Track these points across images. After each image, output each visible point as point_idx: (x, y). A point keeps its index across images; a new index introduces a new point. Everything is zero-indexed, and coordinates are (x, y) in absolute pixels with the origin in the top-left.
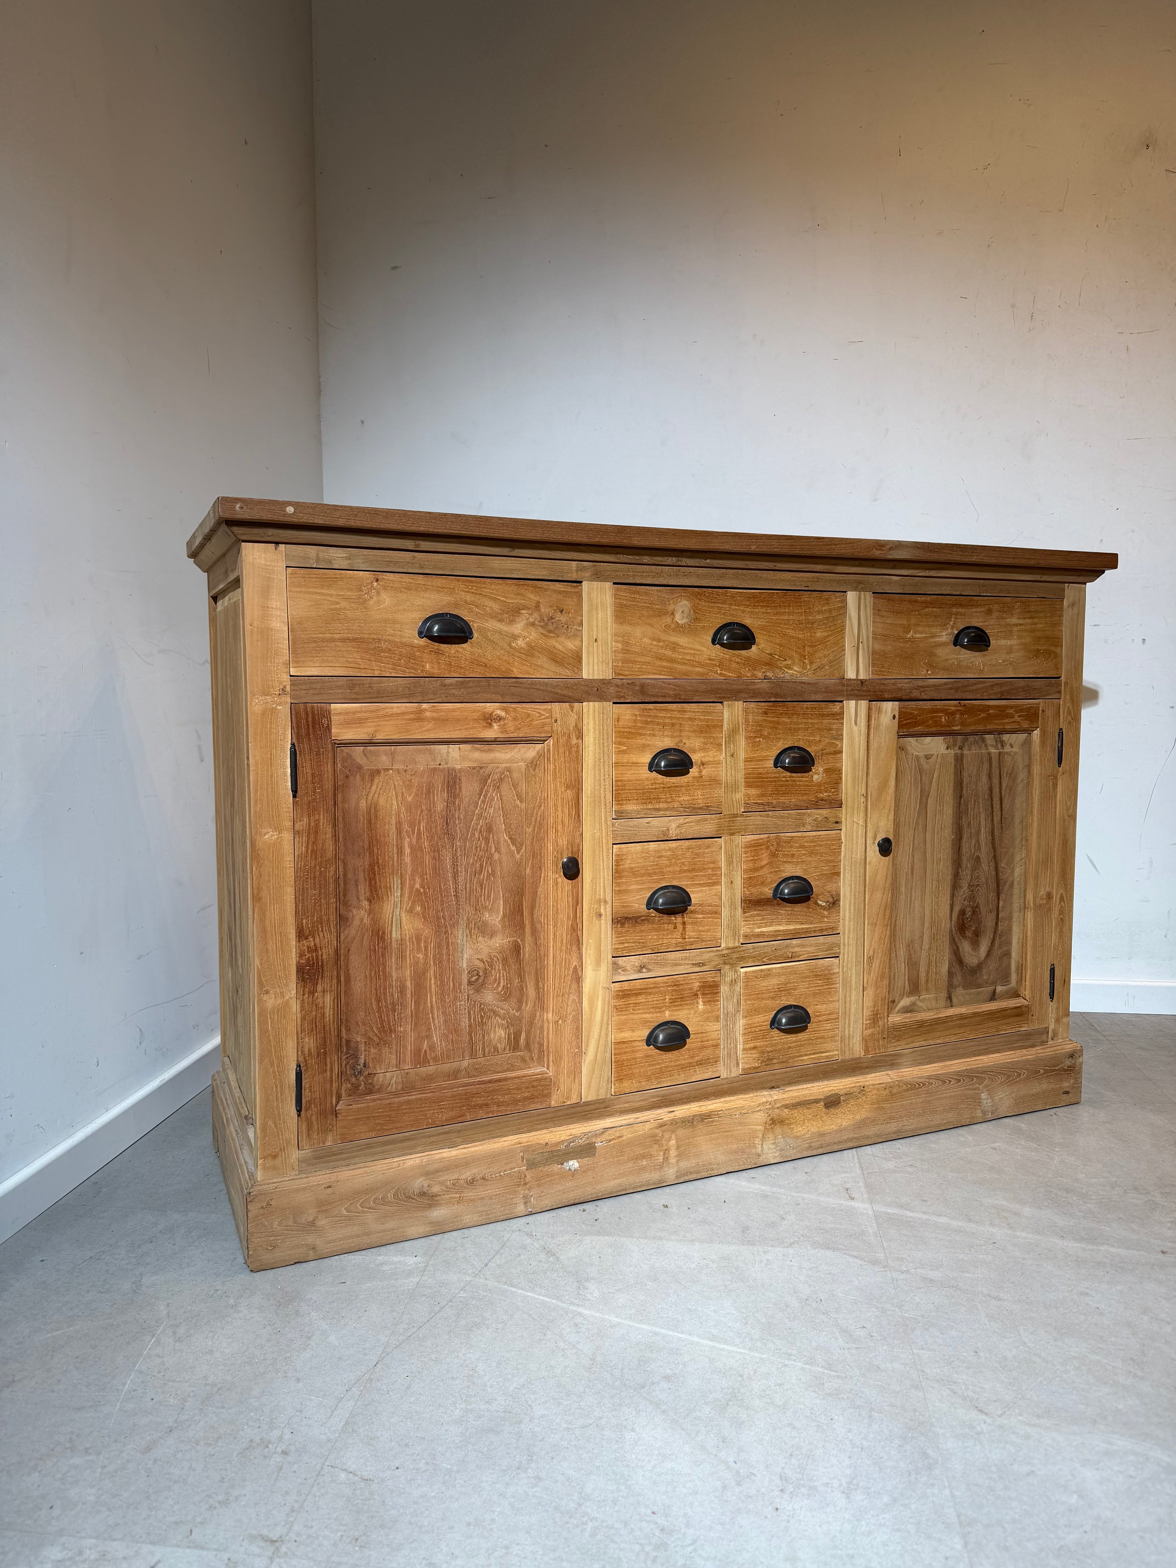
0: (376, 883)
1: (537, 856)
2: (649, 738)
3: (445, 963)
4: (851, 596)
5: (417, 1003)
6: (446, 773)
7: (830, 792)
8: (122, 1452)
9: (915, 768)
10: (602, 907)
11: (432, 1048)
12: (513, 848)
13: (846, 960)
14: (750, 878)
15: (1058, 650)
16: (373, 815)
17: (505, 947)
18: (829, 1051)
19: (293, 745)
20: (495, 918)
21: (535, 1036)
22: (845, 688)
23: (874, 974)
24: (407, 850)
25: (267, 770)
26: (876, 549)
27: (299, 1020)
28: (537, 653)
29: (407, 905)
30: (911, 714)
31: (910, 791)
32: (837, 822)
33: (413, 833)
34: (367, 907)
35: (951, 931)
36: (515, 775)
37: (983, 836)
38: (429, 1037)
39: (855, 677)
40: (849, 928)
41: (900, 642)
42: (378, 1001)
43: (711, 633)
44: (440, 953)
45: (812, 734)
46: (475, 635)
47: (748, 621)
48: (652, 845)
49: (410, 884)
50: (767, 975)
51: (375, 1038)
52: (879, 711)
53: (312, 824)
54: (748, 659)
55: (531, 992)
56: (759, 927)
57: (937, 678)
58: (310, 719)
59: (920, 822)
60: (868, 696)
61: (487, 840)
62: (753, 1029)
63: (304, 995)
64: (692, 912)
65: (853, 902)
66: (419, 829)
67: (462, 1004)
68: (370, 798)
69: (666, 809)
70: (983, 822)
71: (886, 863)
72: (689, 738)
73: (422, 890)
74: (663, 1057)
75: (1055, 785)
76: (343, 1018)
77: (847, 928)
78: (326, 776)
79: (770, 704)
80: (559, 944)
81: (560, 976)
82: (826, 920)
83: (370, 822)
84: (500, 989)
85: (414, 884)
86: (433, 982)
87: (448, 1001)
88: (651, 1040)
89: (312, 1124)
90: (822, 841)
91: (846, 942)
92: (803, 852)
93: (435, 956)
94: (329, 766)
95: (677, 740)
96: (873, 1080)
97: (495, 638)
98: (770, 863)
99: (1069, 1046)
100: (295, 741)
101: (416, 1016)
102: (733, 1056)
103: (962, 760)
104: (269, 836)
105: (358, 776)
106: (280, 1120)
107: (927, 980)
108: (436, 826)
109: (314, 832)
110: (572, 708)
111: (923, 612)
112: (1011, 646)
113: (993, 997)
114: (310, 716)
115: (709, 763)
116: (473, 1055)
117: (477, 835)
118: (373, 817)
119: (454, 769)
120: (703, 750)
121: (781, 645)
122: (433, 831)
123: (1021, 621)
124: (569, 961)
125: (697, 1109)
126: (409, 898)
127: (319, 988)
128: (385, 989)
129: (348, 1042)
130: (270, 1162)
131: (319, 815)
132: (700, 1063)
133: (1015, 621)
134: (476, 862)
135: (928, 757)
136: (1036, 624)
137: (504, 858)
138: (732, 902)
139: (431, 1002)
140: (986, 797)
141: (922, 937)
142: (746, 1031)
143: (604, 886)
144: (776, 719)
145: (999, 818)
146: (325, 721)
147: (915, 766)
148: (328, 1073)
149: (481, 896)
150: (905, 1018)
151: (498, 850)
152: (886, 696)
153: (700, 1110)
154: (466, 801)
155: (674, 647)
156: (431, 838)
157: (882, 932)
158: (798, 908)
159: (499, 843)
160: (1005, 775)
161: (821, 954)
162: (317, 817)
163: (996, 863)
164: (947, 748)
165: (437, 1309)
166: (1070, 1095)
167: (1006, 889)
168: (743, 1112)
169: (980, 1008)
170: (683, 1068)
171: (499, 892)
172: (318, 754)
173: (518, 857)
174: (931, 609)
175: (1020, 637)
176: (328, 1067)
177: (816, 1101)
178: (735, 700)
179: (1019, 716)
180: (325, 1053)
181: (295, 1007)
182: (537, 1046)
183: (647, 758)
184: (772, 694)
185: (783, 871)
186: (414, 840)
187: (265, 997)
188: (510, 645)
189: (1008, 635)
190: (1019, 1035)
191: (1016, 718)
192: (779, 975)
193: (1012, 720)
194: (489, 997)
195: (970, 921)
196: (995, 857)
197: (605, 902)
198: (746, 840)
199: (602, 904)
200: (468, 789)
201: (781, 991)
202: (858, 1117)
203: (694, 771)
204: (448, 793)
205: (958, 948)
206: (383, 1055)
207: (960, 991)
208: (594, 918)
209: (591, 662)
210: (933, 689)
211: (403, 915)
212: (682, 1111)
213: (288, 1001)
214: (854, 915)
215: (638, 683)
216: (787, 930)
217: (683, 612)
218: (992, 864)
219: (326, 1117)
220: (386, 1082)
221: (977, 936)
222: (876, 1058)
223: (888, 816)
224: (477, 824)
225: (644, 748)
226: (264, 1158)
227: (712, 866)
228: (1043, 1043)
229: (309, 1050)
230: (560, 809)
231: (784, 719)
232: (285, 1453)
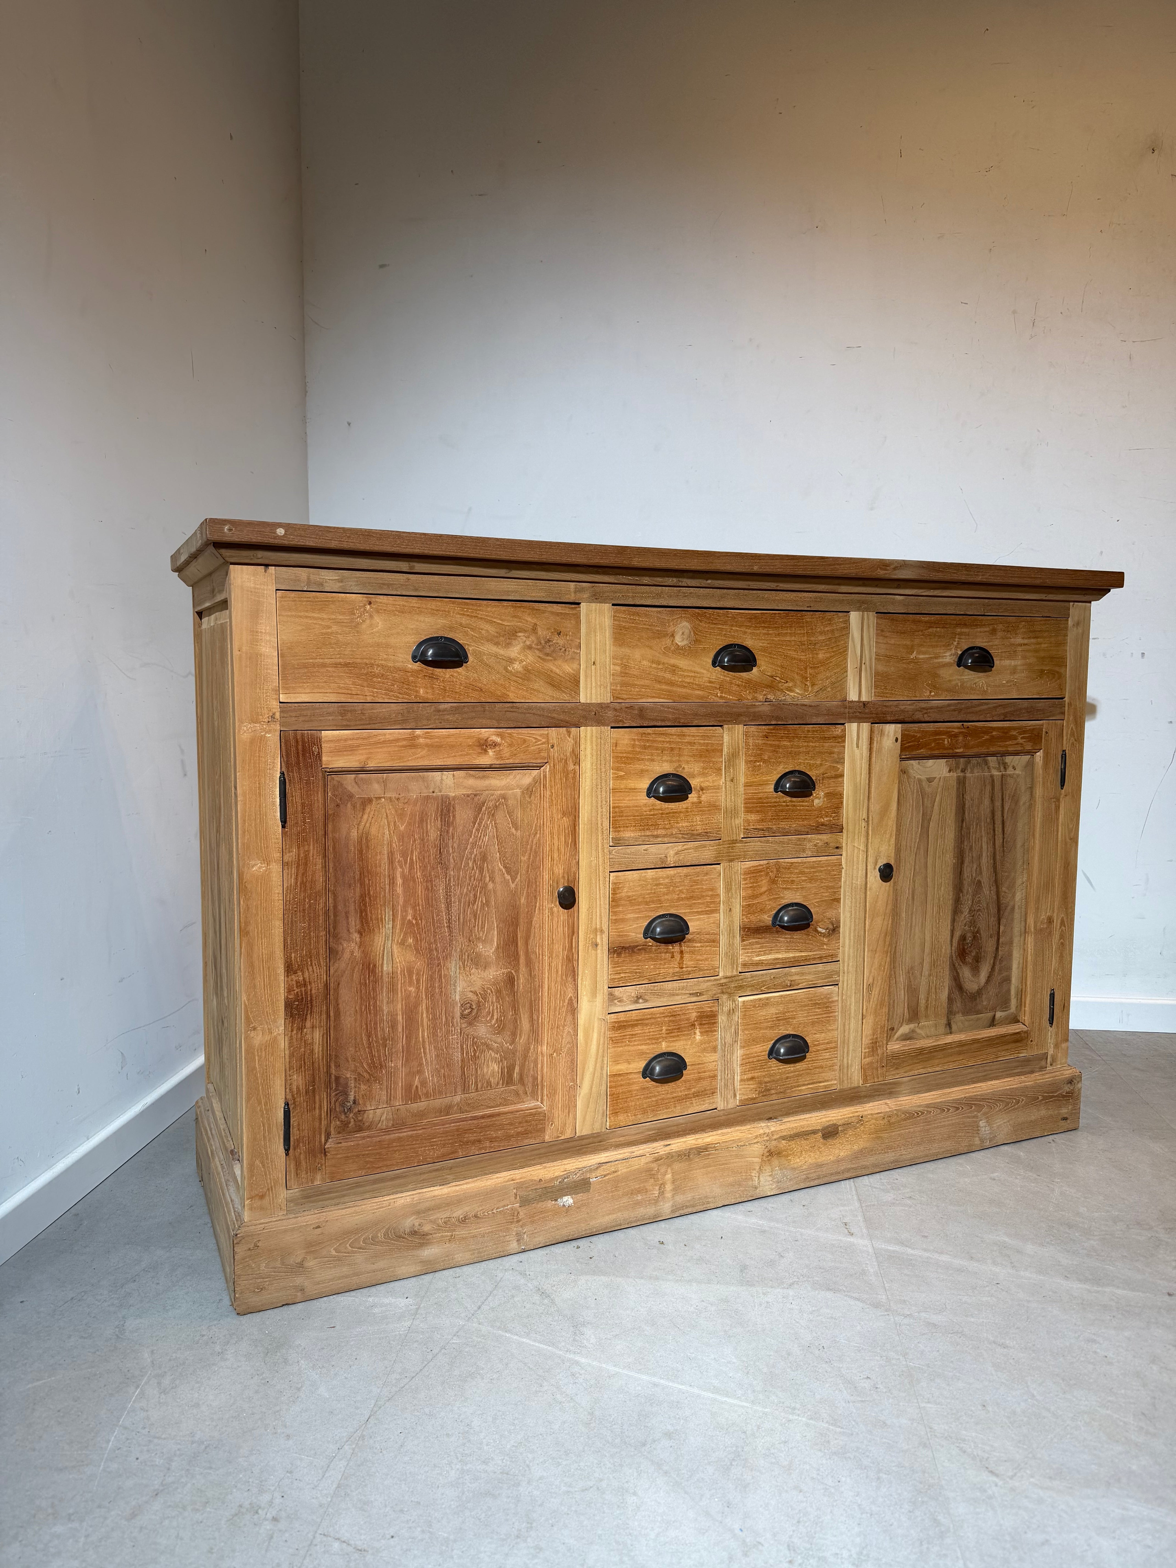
0: (366, 915)
1: (532, 884)
2: (647, 763)
3: (437, 996)
4: (854, 616)
5: (409, 1038)
6: (440, 801)
7: (831, 816)
8: (106, 1518)
9: (917, 792)
10: (598, 937)
11: (424, 1083)
12: (508, 877)
13: (845, 988)
14: (749, 905)
15: (1062, 671)
16: (364, 843)
17: (499, 978)
18: (827, 1081)
19: (282, 774)
20: (489, 949)
21: (529, 1070)
22: (847, 710)
23: (873, 1001)
24: (399, 881)
25: (256, 800)
26: (881, 568)
27: (287, 1057)
28: (534, 677)
29: (399, 937)
30: (914, 736)
31: (912, 814)
32: (837, 848)
33: (406, 863)
34: (358, 940)
35: (951, 957)
36: (510, 802)
37: (984, 860)
38: (420, 1072)
39: (857, 699)
40: (849, 956)
41: (904, 663)
42: (369, 1036)
43: (712, 655)
44: (433, 986)
45: (813, 758)
46: (471, 658)
47: (749, 643)
48: (650, 873)
49: (402, 915)
50: (766, 1004)
51: (365, 1074)
52: (882, 733)
53: (302, 855)
54: (749, 681)
55: (525, 1024)
56: (758, 955)
57: (939, 699)
58: (300, 747)
59: (922, 847)
60: (870, 718)
61: (481, 870)
62: (751, 1060)
63: (292, 1031)
64: (689, 941)
65: (853, 928)
66: (411, 859)
67: (454, 1038)
68: (361, 827)
69: (664, 836)
70: (985, 846)
71: (887, 888)
72: (688, 762)
73: (414, 922)
74: (660, 1089)
75: (1057, 808)
76: (333, 1054)
77: (846, 955)
78: (316, 805)
79: (771, 727)
80: (554, 975)
81: (555, 1008)
82: (825, 947)
83: (361, 852)
84: (493, 1022)
85: (406, 915)
86: (425, 1015)
87: (440, 1035)
88: (647, 1072)
89: (300, 1163)
90: (823, 867)
91: (846, 969)
92: (803, 878)
93: (427, 989)
94: (320, 795)
95: (676, 765)
96: (872, 1109)
97: (492, 661)
98: (770, 890)
99: (1068, 1072)
100: (283, 769)
101: (407, 1052)
102: (731, 1087)
103: (964, 783)
104: (257, 867)
105: (349, 805)
106: (267, 1159)
107: (927, 1007)
108: (429, 856)
109: (303, 863)
110: (569, 733)
111: (926, 632)
112: (1016, 666)
113: (992, 1023)
114: (300, 743)
115: (707, 788)
116: (465, 1089)
117: (471, 865)
118: (364, 847)
119: (447, 797)
120: (703, 774)
121: (782, 667)
122: (426, 860)
123: (1026, 641)
124: (565, 992)
125: (693, 1142)
126: (401, 929)
127: (308, 1024)
128: (376, 1024)
129: (337, 1078)
130: (257, 1203)
131: (309, 845)
132: (697, 1095)
133: (1019, 640)
134: (470, 892)
135: (930, 780)
136: (1040, 644)
137: (499, 887)
138: (730, 930)
139: (423, 1037)
140: (988, 820)
141: (922, 964)
142: (744, 1061)
143: (601, 915)
144: (777, 743)
145: (1001, 841)
146: (315, 749)
147: (917, 789)
148: (317, 1111)
149: (474, 927)
150: (905, 1046)
151: (492, 879)
152: (889, 718)
153: (696, 1143)
154: (460, 829)
155: (674, 669)
156: (424, 868)
157: (882, 959)
158: (797, 935)
159: (493, 872)
160: (1007, 798)
161: (820, 982)
162: (306, 848)
163: (997, 887)
164: (950, 771)
165: (430, 1357)
166: (1068, 1121)
167: (1006, 914)
168: (740, 1144)
169: (979, 1034)
170: (680, 1100)
171: (493, 923)
172: (308, 783)
173: (513, 886)
174: (935, 629)
175: (1024, 658)
176: (317, 1105)
177: (814, 1132)
178: (735, 724)
179: (1021, 738)
180: (314, 1090)
181: (283, 1043)
182: (531, 1079)
183: (645, 784)
184: (773, 717)
185: (783, 898)
186: (406, 871)
187: (252, 1034)
188: (506, 669)
189: (1012, 655)
190: (1018, 1061)
191: (1020, 741)
192: (778, 1004)
193: (1015, 742)
194: (482, 1030)
195: (970, 947)
196: (996, 881)
197: (602, 931)
198: (746, 866)
199: (598, 933)
200: (462, 816)
201: (779, 1020)
202: (856, 1147)
203: (693, 797)
204: (441, 821)
205: (958, 973)
206: (374, 1092)
207: (959, 1018)
208: (590, 948)
209: (589, 686)
210: (936, 710)
211: (395, 947)
212: (678, 1144)
213: (276, 1037)
214: (854, 942)
215: (636, 707)
216: (786, 959)
217: (683, 633)
218: (994, 888)
219: (315, 1156)
220: (377, 1119)
221: (977, 961)
222: (875, 1087)
223: (889, 841)
224: (471, 853)
225: (642, 773)
226: (251, 1198)
227: (710, 893)
228: (1043, 1068)
229: (298, 1088)
230: (556, 837)
231: (785, 743)
232: (275, 1519)
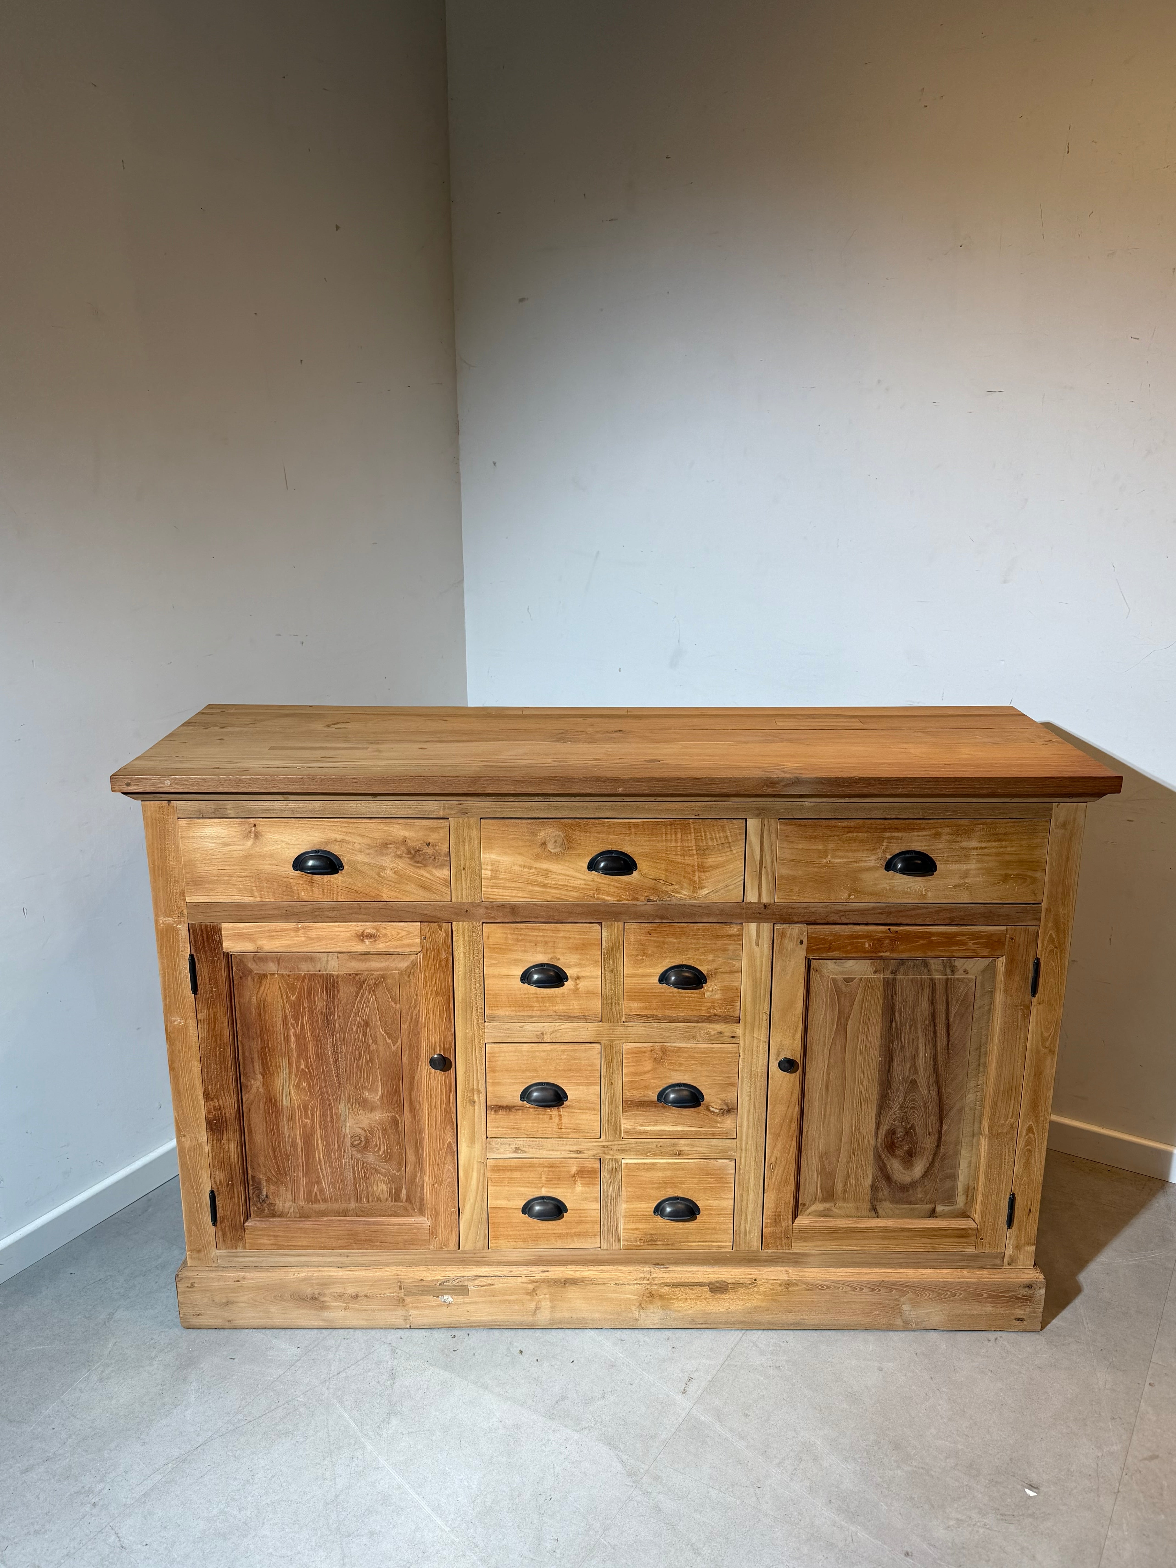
0: (267, 1062)
1: (414, 1048)
2: (520, 954)
3: (329, 1129)
4: (753, 824)
5: (307, 1156)
6: (325, 979)
7: (725, 1009)
9: (832, 990)
10: (476, 1096)
11: (321, 1191)
12: (389, 1041)
13: (743, 1163)
14: (632, 1081)
15: (1038, 875)
16: (262, 1008)
17: (385, 1120)
18: (721, 1242)
19: (191, 956)
20: (375, 1097)
21: (416, 1192)
22: (744, 911)
23: (776, 1179)
24: (293, 1039)
25: (173, 974)
26: (767, 786)
27: (210, 1158)
28: (405, 881)
29: (294, 1081)
30: (824, 939)
31: (826, 1011)
32: (733, 1037)
33: (297, 1026)
34: (262, 1080)
35: (876, 1148)
36: (389, 981)
37: (921, 1061)
38: (319, 1183)
39: (756, 901)
40: (747, 1135)
41: (814, 867)
42: (274, 1151)
43: (588, 860)
44: (325, 1121)
45: (703, 953)
46: (346, 867)
47: (628, 849)
48: (525, 1047)
49: (296, 1065)
50: (652, 1167)
51: (273, 1178)
52: (783, 935)
53: (211, 1015)
54: (630, 884)
55: (411, 1157)
56: (642, 1126)
57: (864, 902)
58: (205, 935)
59: (838, 1042)
60: (773, 919)
61: (365, 1034)
62: (635, 1214)
63: (213, 1141)
64: (567, 1107)
65: (752, 1111)
66: (302, 1023)
67: (346, 1161)
68: (259, 996)
69: (541, 1016)
70: (921, 1047)
71: (792, 1079)
72: (563, 954)
73: (307, 1070)
74: (540, 1225)
75: (1026, 1016)
76: (249, 1161)
77: (744, 1134)
78: (220, 978)
79: (655, 925)
80: (433, 1123)
81: (435, 1149)
82: (719, 1125)
83: (260, 1014)
84: (381, 1153)
85: (300, 1065)
86: (320, 1142)
87: (333, 1157)
88: (527, 1209)
89: (226, 1233)
90: (715, 1053)
91: (744, 1147)
92: (693, 1062)
93: (320, 1122)
94: (223, 971)
95: (550, 956)
96: (768, 1275)
97: (365, 869)
98: (654, 1070)
99: (1026, 1276)
100: (193, 952)
101: (306, 1165)
102: (615, 1233)
103: (894, 985)
104: (177, 1023)
105: (249, 978)
106: (201, 1226)
107: (845, 1191)
108: (318, 1021)
109: (213, 1021)
110: (440, 927)
111: (844, 837)
112: (968, 870)
113: (932, 1214)
114: (205, 932)
115: (584, 977)
116: (358, 1199)
117: (355, 1029)
118: (262, 1011)
119: (331, 975)
120: (579, 965)
121: (666, 871)
122: (315, 1024)
123: (983, 845)
124: (444, 1137)
125: (571, 1273)
126: (296, 1076)
127: (225, 1137)
128: (279, 1143)
129: (253, 1177)
130: (195, 1255)
131: (217, 1008)
132: (579, 1235)
133: (974, 844)
134: (355, 1050)
135: (847, 980)
136: (1006, 847)
137: (381, 1048)
138: (612, 1101)
139: (319, 1157)
140: (927, 1022)
141: (839, 1150)
142: (627, 1214)
143: (477, 1078)
144: (661, 939)
145: (946, 1043)
146: (217, 937)
147: (831, 988)
148: (236, 1199)
149: (360, 1078)
150: (816, 1222)
151: (375, 1041)
152: (796, 919)
153: (574, 1274)
154: (344, 1002)
155: (547, 873)
156: (313, 1030)
157: (787, 1142)
158: (686, 1112)
159: (376, 1036)
160: (954, 1002)
161: (713, 1156)
162: (215, 1010)
163: (939, 1088)
164: (876, 972)
166: (1025, 1323)
167: (952, 1114)
168: (618, 1282)
169: (912, 1223)
170: (560, 1236)
171: (377, 1076)
172: (213, 962)
173: (394, 1048)
174: (855, 834)
175: (978, 861)
176: (236, 1196)
177: (701, 1285)
178: (615, 921)
179: (973, 944)
180: (233, 1185)
181: (206, 1149)
182: (418, 1200)
183: (519, 972)
184: (657, 916)
185: (670, 1078)
186: (298, 1031)
187: (183, 1140)
188: (379, 874)
189: (964, 859)
190: (963, 1255)
191: (971, 945)
192: (665, 1169)
193: (965, 947)
194: (371, 1158)
195: (901, 1141)
196: (937, 1082)
197: (479, 1092)
198: (628, 1047)
199: (475, 1093)
200: (345, 991)
201: (666, 1183)
202: (748, 1304)
203: (568, 984)
204: (327, 994)
205: (885, 1165)
206: (281, 1191)
207: (887, 1205)
208: (468, 1104)
209: (459, 888)
210: (857, 913)
211: (291, 1088)
212: (557, 1272)
213: (201, 1143)
214: (754, 1123)
215: (508, 906)
216: (673, 1131)
217: (555, 842)
218: (934, 1089)
219: (236, 1230)
220: (286, 1211)
221: (911, 1156)
222: (777, 1254)
223: (794, 1035)
224: (355, 1021)
225: (516, 962)
226: (191, 1250)
227: (589, 1068)
228: (995, 1267)
229: (220, 1181)
230: (431, 1012)
231: (671, 939)
232: (94, 1505)
